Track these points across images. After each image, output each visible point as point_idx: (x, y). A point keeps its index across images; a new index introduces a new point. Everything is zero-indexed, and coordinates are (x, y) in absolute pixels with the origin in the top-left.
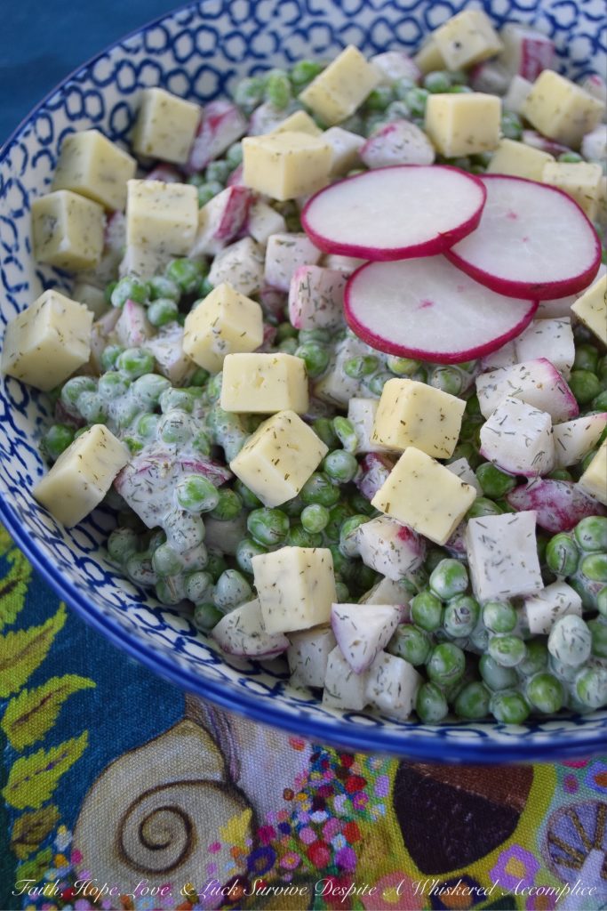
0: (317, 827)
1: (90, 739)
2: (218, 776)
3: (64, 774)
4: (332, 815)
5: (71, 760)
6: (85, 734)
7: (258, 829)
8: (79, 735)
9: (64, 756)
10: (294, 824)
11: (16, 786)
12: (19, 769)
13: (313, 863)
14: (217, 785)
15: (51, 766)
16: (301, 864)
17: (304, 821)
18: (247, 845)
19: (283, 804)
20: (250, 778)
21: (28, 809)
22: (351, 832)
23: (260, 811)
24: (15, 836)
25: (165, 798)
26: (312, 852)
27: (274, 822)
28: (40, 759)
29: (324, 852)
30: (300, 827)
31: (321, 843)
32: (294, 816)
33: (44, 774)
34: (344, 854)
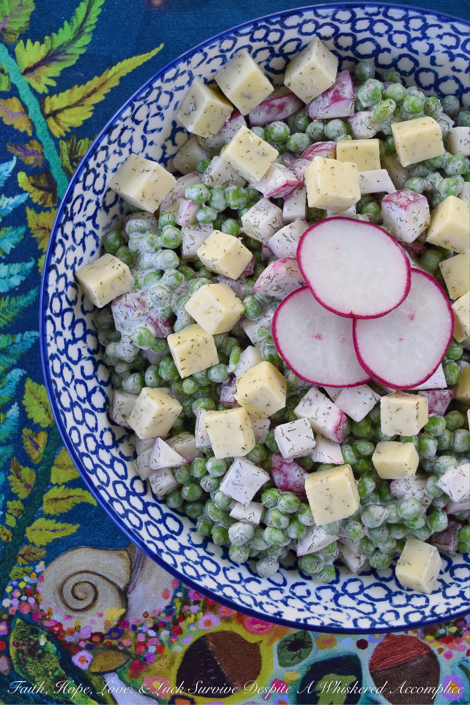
0: (147, 637)
1: (79, 530)
2: (122, 586)
3: (58, 539)
4: (158, 636)
5: (64, 534)
6: (78, 526)
7: (123, 620)
8: (75, 524)
9: (62, 530)
10: (139, 628)
11: (34, 530)
12: (40, 523)
13: (136, 650)
14: (119, 590)
15: (54, 531)
16: (130, 646)
17: (144, 630)
18: (114, 623)
19: (141, 617)
20: (133, 597)
21: (33, 544)
22: (160, 649)
23: (129, 613)
24: (21, 552)
25: (94, 579)
26: (138, 645)
27: (132, 622)
28: (51, 524)
29: (143, 649)
30: (141, 631)
31: (145, 645)
32: (142, 625)
33: (48, 532)
34: (151, 655)
